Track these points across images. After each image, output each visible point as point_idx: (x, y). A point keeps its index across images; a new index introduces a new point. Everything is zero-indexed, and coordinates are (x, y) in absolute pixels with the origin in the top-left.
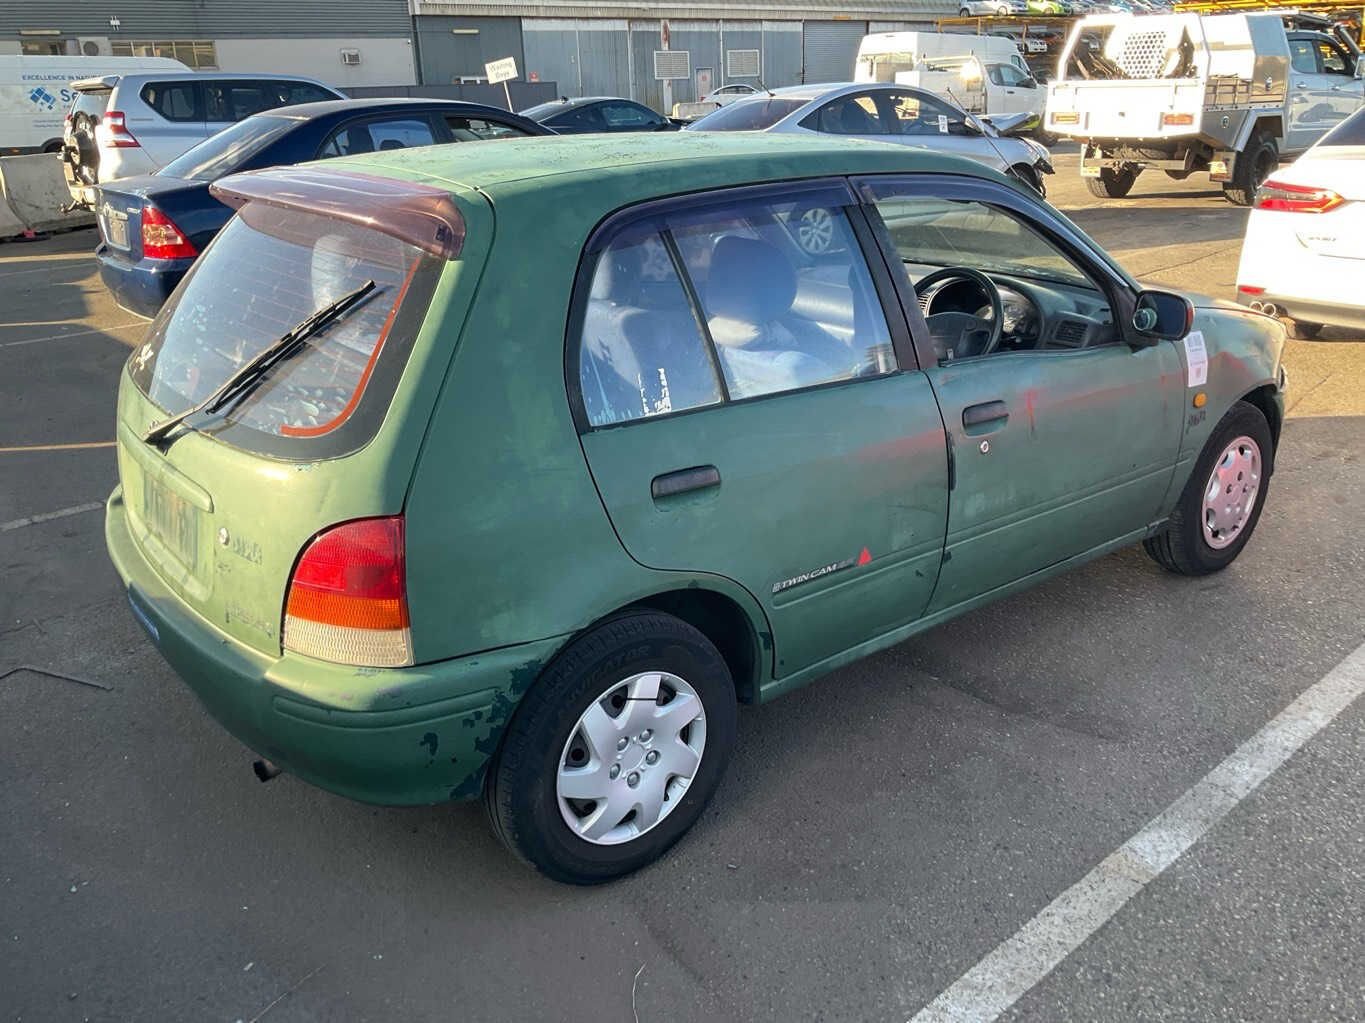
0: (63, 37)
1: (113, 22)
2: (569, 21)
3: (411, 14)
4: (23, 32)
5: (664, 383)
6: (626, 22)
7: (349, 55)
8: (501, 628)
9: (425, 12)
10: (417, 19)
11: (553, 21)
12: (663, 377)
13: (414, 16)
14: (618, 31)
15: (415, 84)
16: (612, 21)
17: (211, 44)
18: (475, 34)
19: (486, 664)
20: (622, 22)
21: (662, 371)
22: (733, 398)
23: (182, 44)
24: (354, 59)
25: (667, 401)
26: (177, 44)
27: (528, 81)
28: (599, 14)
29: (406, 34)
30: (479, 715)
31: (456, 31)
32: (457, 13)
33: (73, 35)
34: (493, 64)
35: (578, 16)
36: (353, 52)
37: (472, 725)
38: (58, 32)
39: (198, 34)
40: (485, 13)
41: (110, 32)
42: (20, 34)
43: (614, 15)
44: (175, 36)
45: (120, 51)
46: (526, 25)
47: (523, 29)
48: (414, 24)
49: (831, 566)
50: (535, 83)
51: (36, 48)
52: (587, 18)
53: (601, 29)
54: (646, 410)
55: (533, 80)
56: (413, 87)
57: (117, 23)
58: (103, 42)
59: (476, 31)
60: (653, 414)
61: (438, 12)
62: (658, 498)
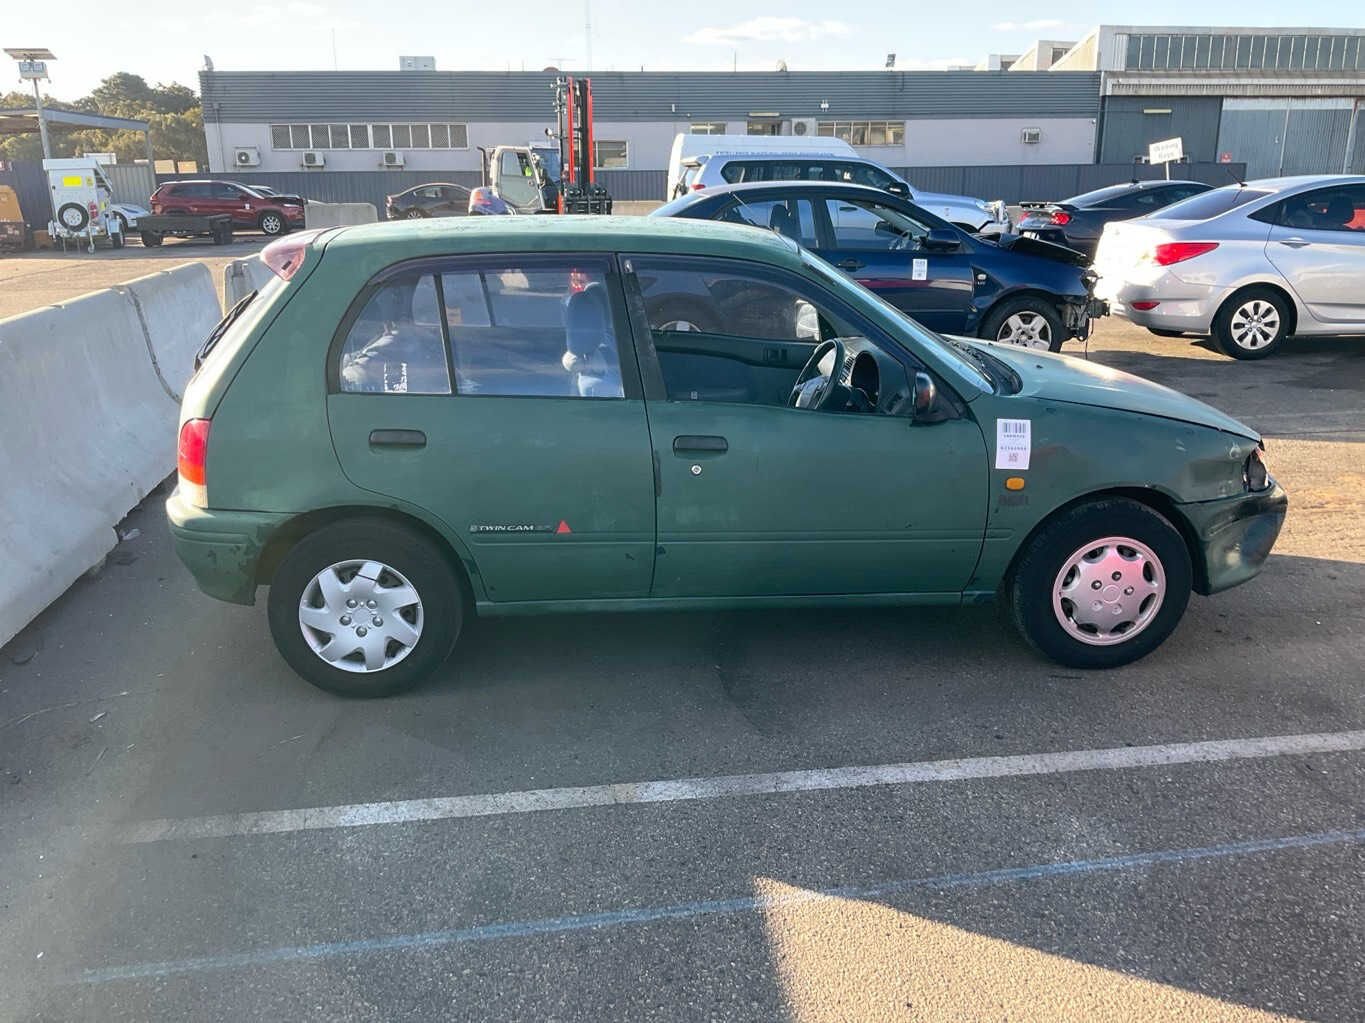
0: (781, 118)
1: (823, 106)
2: (1281, 100)
3: (1101, 94)
4: (751, 114)
5: (405, 373)
6: (1353, 101)
7: (1030, 134)
8: (256, 499)
9: (1118, 92)
10: (1107, 99)
11: (1261, 100)
12: (404, 369)
13: (1104, 97)
14: (1340, 110)
15: (1091, 162)
16: (1335, 100)
17: (902, 124)
18: (1168, 114)
19: (244, 518)
20: (1348, 100)
21: (404, 365)
22: (459, 392)
23: (878, 124)
24: (1034, 139)
25: (404, 385)
26: (872, 124)
27: (1218, 162)
28: (1319, 92)
29: (1092, 114)
30: (238, 548)
31: (1146, 111)
32: (1151, 92)
33: (789, 117)
34: (1158, 144)
35: (1293, 94)
36: (1034, 131)
37: (235, 553)
38: (777, 114)
39: (893, 115)
40: (1183, 93)
41: (818, 114)
42: (748, 116)
43: (1340, 92)
44: (873, 117)
45: (824, 131)
46: (1228, 105)
47: (1224, 108)
48: (1103, 107)
49: (528, 526)
50: (1224, 164)
51: (760, 127)
52: (1304, 97)
53: (1317, 108)
54: (386, 388)
55: (1224, 161)
56: (1090, 165)
57: (827, 106)
58: (811, 123)
59: (1169, 111)
60: (392, 391)
61: (1131, 92)
62: (374, 445)
